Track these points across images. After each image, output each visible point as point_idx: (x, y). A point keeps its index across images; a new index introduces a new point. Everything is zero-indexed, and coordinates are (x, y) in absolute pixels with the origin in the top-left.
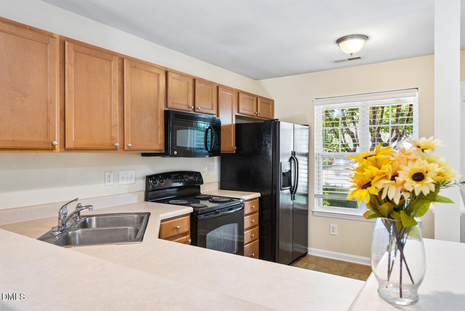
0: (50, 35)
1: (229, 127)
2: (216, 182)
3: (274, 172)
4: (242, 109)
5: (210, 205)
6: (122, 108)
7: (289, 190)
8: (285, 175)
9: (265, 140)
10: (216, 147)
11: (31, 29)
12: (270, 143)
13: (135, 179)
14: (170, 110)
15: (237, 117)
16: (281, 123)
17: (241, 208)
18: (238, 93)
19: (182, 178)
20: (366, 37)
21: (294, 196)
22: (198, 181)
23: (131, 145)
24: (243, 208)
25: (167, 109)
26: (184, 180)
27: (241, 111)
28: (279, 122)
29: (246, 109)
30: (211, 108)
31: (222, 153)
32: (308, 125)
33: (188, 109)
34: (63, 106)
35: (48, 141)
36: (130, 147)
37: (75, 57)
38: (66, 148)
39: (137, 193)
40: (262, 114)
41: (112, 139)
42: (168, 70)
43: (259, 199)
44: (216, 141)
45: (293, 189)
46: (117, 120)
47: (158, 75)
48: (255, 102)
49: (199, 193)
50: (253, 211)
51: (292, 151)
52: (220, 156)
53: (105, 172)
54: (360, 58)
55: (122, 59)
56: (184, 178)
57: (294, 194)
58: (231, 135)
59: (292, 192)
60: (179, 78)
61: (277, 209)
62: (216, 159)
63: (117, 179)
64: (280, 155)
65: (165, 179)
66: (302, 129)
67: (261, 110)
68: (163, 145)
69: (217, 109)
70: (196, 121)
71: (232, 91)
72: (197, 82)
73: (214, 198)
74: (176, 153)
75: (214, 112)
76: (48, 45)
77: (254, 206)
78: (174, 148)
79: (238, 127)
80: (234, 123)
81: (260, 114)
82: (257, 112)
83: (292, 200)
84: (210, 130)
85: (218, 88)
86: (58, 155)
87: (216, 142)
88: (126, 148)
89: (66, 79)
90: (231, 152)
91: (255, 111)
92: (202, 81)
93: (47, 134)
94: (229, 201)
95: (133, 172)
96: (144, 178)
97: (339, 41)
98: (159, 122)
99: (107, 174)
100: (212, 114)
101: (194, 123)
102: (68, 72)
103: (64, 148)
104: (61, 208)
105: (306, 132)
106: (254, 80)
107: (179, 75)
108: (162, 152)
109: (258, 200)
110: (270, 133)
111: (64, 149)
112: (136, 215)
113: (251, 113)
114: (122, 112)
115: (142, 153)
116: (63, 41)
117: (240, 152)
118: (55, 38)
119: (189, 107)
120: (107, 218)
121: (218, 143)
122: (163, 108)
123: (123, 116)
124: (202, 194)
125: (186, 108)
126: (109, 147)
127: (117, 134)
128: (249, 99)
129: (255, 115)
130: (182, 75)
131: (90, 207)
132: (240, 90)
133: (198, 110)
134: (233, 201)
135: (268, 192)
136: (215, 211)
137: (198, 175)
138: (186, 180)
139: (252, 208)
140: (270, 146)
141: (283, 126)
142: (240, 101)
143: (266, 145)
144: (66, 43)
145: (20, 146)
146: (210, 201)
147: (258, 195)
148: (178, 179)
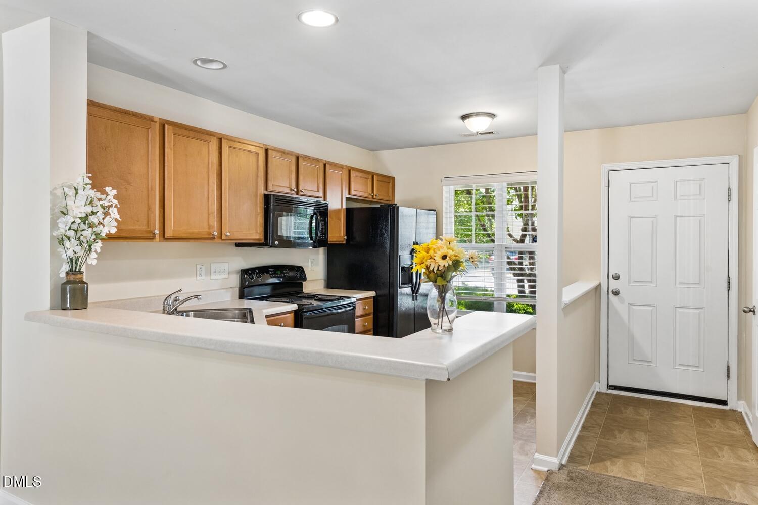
0: (151, 119)
1: (338, 211)
2: (321, 279)
3: (391, 267)
4: (354, 190)
5: (316, 303)
6: (220, 193)
7: (410, 288)
8: (405, 271)
9: (381, 228)
10: (323, 236)
11: (135, 115)
12: (387, 231)
13: (229, 274)
14: (270, 195)
15: (347, 199)
16: (400, 208)
17: (352, 308)
18: (350, 170)
19: (282, 273)
20: (492, 115)
21: (416, 296)
22: (301, 276)
23: (229, 235)
24: (354, 308)
25: (266, 193)
26: (285, 276)
27: (353, 192)
28: (398, 207)
29: (360, 189)
30: (317, 190)
31: (330, 243)
32: (435, 210)
33: (290, 192)
34: (162, 193)
35: (149, 229)
36: (228, 236)
37: (174, 141)
38: (166, 237)
39: (231, 289)
40: (379, 195)
41: (210, 227)
42: (268, 147)
43: (374, 299)
44: (323, 229)
45: (415, 287)
46: (214, 207)
47: (258, 154)
48: (370, 181)
49: (301, 292)
50: (366, 312)
51: (414, 242)
52: (326, 248)
53: (196, 265)
54: (492, 133)
55: (219, 139)
56: (284, 273)
57: (416, 293)
58: (341, 222)
59: (413, 291)
60: (281, 156)
61: (395, 310)
62: (321, 251)
63: (209, 273)
64: (399, 246)
65: (263, 274)
66: (428, 214)
67: (378, 191)
68: (263, 234)
69: (323, 191)
70: (296, 206)
71: (342, 168)
72: (301, 160)
73: (319, 297)
74: (277, 243)
75: (321, 194)
76: (150, 130)
77: (367, 307)
78: (275, 238)
79: (349, 212)
80: (344, 206)
81: (376, 196)
82: (373, 193)
83: (413, 300)
84: (315, 216)
85: (325, 165)
86: (157, 245)
87: (323, 231)
88: (224, 237)
89: (166, 164)
90: (340, 243)
91: (370, 192)
92: (307, 158)
93: (148, 223)
94: (338, 300)
95: (226, 265)
96: (238, 272)
97: (464, 117)
98: (258, 209)
99: (199, 266)
100: (318, 197)
101: (294, 208)
102: (168, 157)
103: (164, 237)
104: (166, 299)
105: (432, 218)
106: (370, 150)
107: (281, 153)
108: (261, 242)
109: (372, 300)
110: (387, 221)
111: (163, 239)
112: (237, 311)
113: (366, 195)
114: (220, 197)
115: (236, 243)
116: (163, 124)
117: (351, 243)
118: (156, 122)
119: (291, 190)
120: (204, 313)
121: (325, 231)
122: (262, 191)
123: (220, 202)
124: (305, 293)
125: (288, 191)
126: (207, 236)
127: (214, 222)
128: (363, 177)
129: (370, 197)
130: (284, 153)
131: (199, 297)
132: (351, 167)
133: (301, 193)
134: (342, 299)
135: (385, 291)
136: (322, 309)
137: (300, 269)
138: (287, 275)
139: (364, 309)
140: (387, 235)
141: (403, 211)
142: (352, 179)
143: (382, 235)
144: (166, 126)
145: (124, 235)
146: (315, 300)
147: (373, 294)
148: (278, 274)
